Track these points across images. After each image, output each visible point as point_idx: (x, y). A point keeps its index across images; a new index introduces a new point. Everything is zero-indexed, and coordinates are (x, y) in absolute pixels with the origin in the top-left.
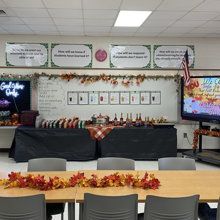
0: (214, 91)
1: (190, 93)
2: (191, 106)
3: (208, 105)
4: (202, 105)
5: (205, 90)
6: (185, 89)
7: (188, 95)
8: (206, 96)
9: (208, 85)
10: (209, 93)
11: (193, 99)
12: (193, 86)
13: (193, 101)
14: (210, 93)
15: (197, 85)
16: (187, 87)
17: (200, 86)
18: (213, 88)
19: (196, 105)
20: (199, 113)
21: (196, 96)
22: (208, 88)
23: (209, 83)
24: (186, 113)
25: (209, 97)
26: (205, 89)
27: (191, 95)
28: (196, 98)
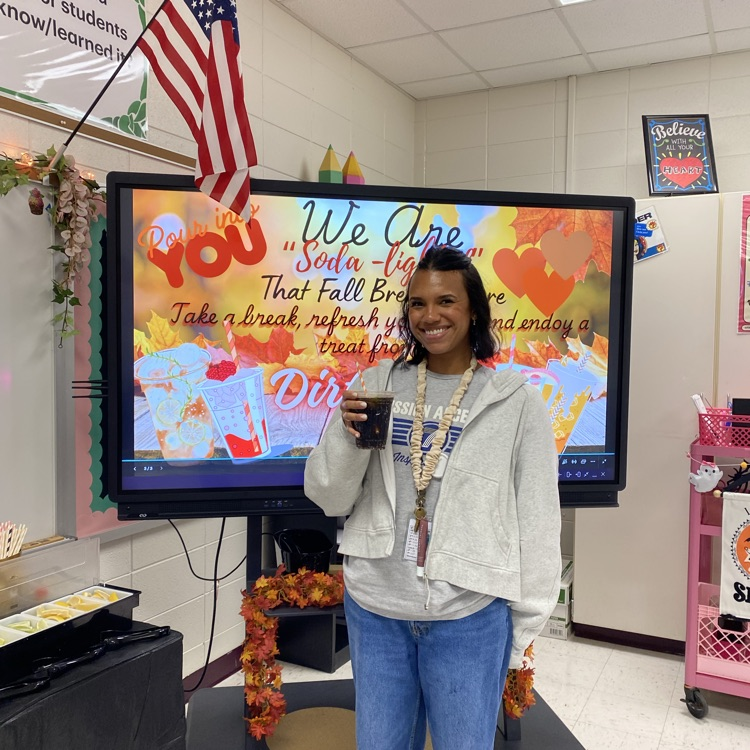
0: (378, 295)
1: (185, 311)
2: (198, 409)
3: (336, 389)
4: (288, 392)
5: (315, 288)
6: (145, 275)
7: (174, 322)
8: (323, 331)
9: (332, 250)
10: (343, 304)
11: (219, 357)
12: (210, 255)
13: (220, 371)
14: (349, 308)
15: (248, 246)
16: (157, 258)
17: (276, 260)
18: (371, 274)
19: (244, 395)
20: (266, 451)
21: (244, 331)
22: (332, 274)
23: (346, 236)
24: (156, 464)
25: (341, 334)
26: (316, 277)
27: (201, 322)
28: (246, 345)
